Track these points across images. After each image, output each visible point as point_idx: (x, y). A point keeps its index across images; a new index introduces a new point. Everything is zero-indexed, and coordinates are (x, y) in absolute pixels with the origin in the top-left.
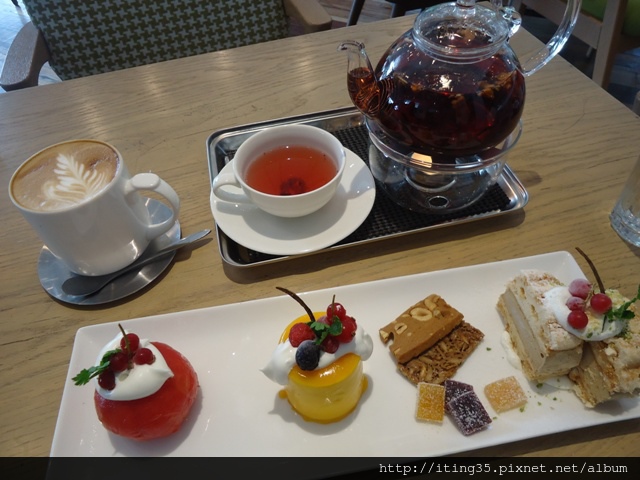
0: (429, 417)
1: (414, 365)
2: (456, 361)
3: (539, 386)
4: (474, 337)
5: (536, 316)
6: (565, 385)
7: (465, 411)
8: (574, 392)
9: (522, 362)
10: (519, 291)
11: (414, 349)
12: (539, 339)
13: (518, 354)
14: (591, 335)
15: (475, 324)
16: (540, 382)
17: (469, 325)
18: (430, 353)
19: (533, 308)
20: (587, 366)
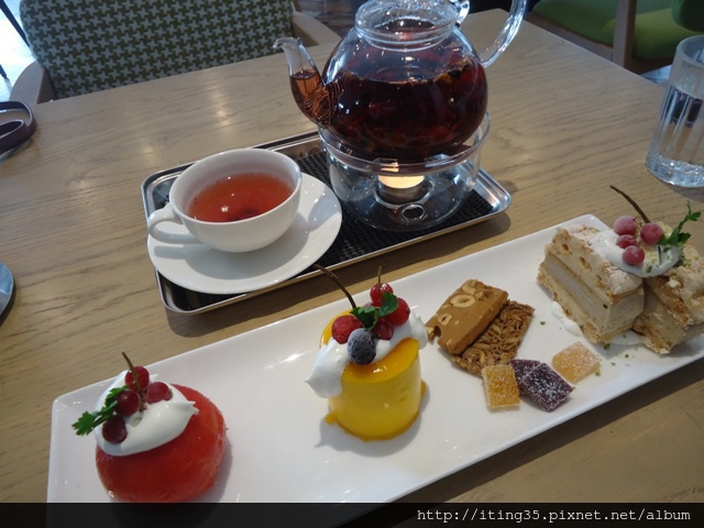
0: (505, 402)
1: (471, 354)
2: (513, 340)
3: (607, 347)
4: (525, 313)
5: (589, 267)
6: (632, 339)
7: (542, 385)
8: (644, 345)
9: (581, 327)
10: (562, 249)
11: (467, 336)
12: (598, 290)
13: (575, 320)
14: (650, 269)
15: (522, 301)
16: (606, 342)
17: (515, 302)
18: (484, 338)
19: (583, 260)
20: (652, 311)
